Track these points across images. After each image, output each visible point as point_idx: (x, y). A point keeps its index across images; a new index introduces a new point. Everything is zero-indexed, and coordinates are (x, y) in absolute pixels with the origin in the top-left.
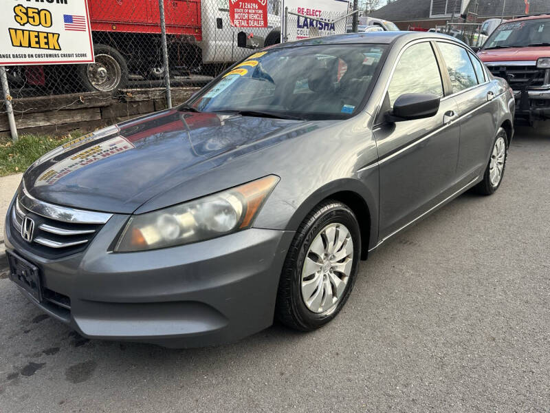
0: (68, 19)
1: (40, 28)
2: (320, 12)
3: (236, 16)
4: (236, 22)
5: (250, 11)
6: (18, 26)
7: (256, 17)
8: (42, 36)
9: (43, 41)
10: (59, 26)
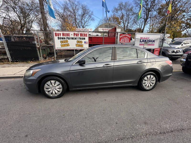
0: (85, 42)
1: (80, 44)
2: (149, 38)
3: (121, 40)
4: (121, 41)
5: (125, 39)
6: (77, 44)
7: (127, 40)
8: (80, 45)
9: (80, 46)
10: (83, 43)
